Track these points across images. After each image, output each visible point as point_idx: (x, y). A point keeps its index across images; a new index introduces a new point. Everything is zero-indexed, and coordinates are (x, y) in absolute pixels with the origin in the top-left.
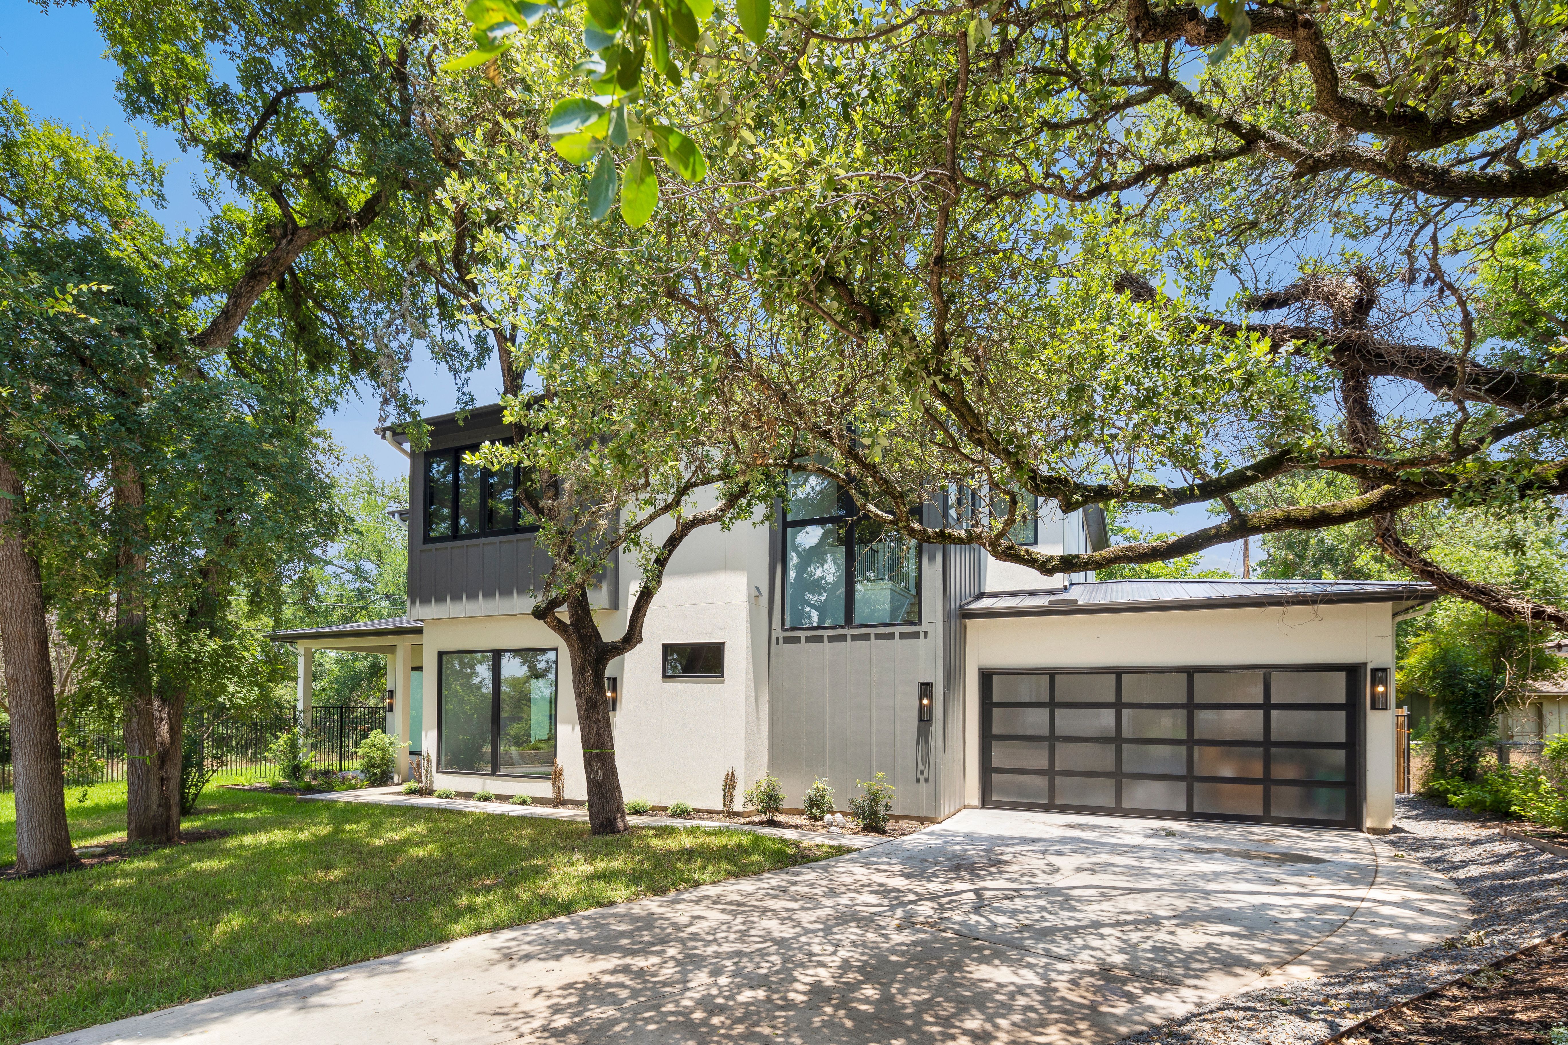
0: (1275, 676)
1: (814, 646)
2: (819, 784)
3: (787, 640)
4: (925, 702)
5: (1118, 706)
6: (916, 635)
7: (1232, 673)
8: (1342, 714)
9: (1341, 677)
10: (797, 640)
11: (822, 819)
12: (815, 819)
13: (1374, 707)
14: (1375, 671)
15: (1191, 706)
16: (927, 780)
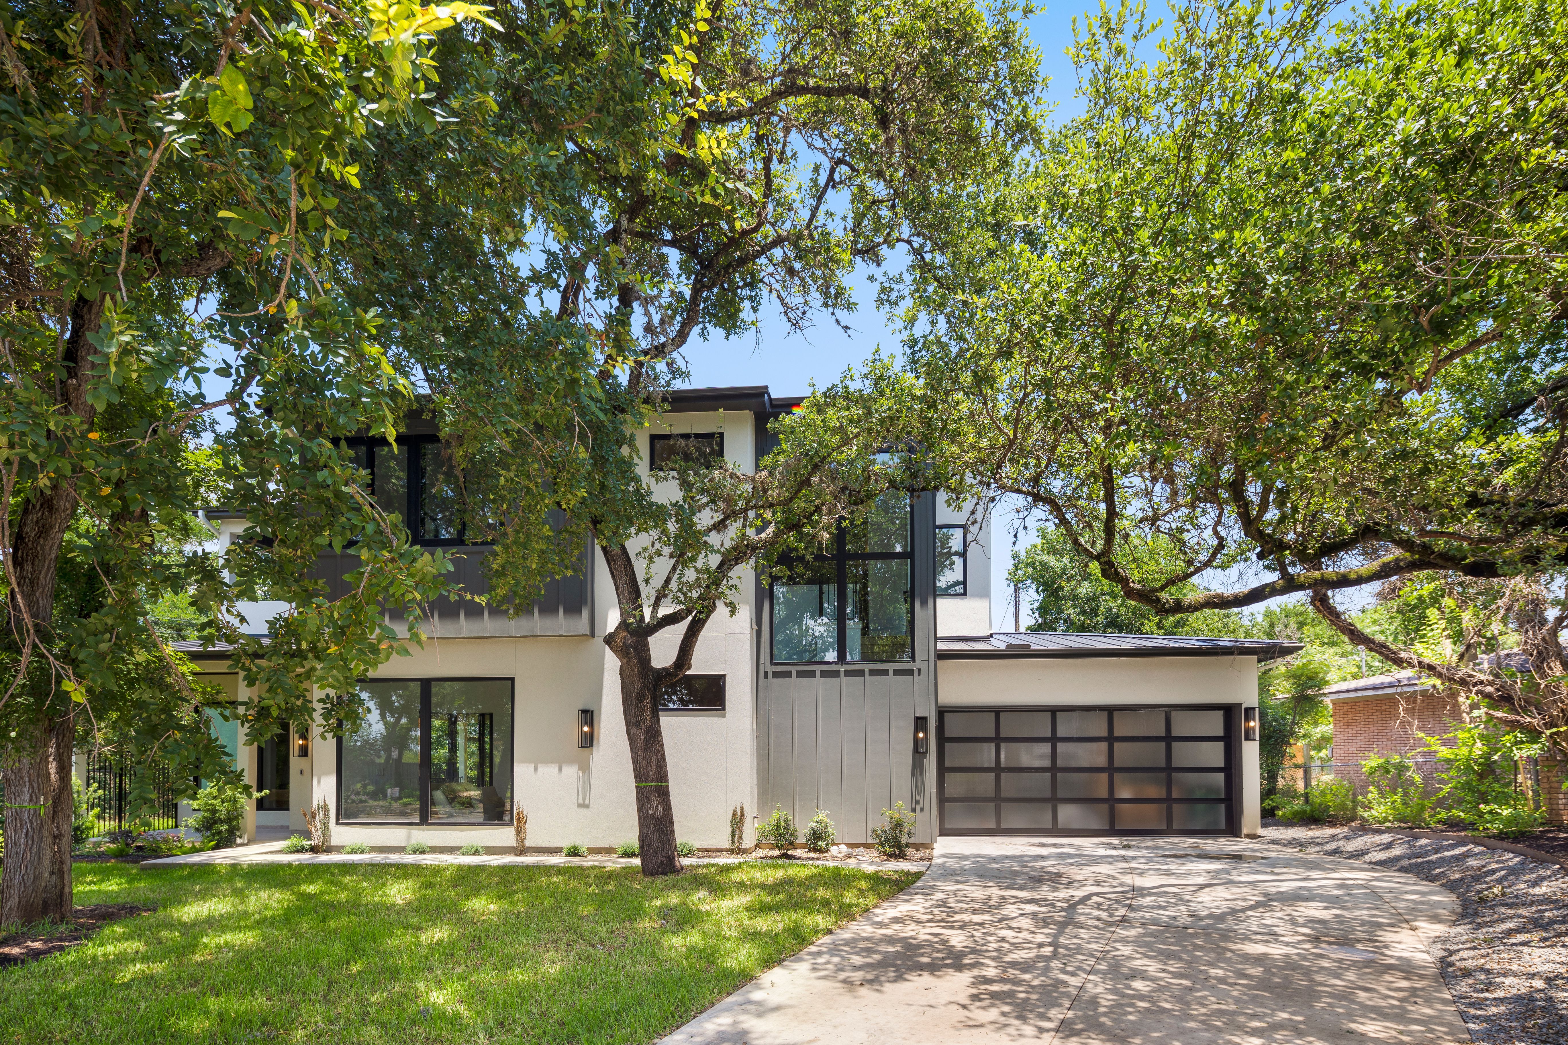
0: (1175, 714)
1: (805, 680)
2: (822, 816)
3: (776, 675)
4: (921, 735)
5: (1054, 740)
6: (910, 672)
7: (1142, 711)
8: (1221, 744)
9: (1219, 715)
10: (788, 675)
11: (828, 851)
12: (821, 851)
13: (1247, 739)
14: (1247, 710)
15: (1111, 739)
16: (922, 810)
